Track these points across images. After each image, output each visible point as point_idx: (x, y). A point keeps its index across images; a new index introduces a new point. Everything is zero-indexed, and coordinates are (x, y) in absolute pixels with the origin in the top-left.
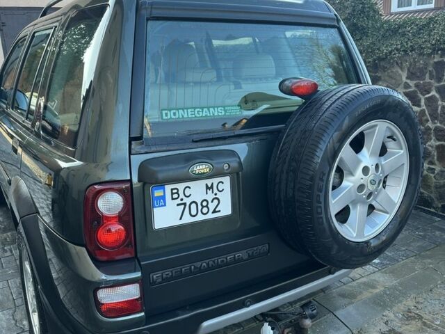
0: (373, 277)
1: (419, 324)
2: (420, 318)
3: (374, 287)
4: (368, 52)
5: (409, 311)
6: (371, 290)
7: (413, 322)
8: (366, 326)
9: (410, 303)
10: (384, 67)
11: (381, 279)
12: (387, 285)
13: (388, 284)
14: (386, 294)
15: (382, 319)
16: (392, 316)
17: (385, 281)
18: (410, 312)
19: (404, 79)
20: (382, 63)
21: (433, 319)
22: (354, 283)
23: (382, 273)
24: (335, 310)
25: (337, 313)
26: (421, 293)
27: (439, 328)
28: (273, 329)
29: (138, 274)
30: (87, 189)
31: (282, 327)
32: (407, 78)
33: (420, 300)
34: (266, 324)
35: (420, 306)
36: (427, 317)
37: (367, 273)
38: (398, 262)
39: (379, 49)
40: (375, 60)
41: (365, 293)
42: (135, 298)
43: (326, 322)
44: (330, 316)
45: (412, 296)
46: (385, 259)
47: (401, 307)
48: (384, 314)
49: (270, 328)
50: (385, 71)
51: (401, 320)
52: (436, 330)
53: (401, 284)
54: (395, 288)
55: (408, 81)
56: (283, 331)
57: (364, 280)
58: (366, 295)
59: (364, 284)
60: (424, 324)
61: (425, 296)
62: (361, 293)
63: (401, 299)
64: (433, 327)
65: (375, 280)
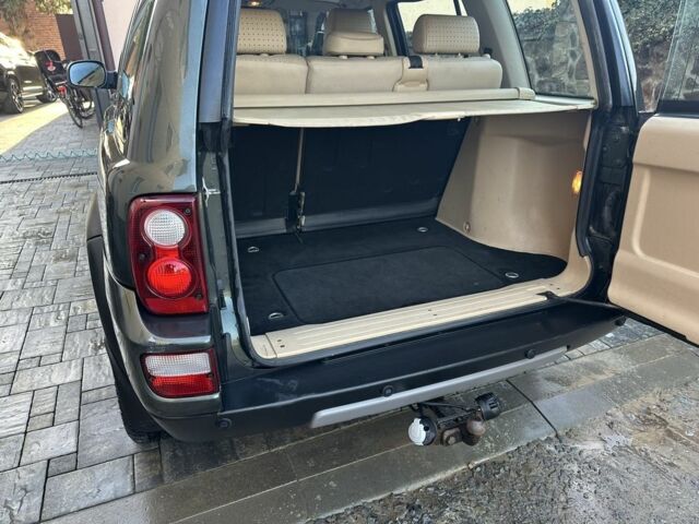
0: (600, 357)
1: (661, 432)
2: (664, 423)
3: (598, 371)
4: (636, 31)
5: (648, 412)
6: (593, 375)
7: (653, 429)
8: (579, 426)
9: (651, 400)
10: (658, 54)
11: (612, 361)
12: (619, 370)
13: (622, 369)
14: (616, 383)
15: (605, 418)
16: (620, 415)
17: (618, 365)
18: (650, 414)
19: (688, 74)
20: (657, 49)
21: (684, 427)
22: (571, 363)
23: (615, 352)
24: (536, 399)
25: (538, 404)
26: (671, 387)
27: (692, 442)
28: (426, 429)
29: (207, 339)
30: (132, 201)
31: (443, 427)
32: (693, 72)
33: (668, 396)
34: (417, 421)
35: (665, 406)
36: (675, 424)
37: (592, 351)
38: (641, 338)
39: (653, 27)
40: (645, 44)
41: (584, 378)
42: (203, 372)
43: (521, 414)
44: (528, 406)
45: (655, 391)
46: (622, 332)
47: (635, 404)
48: (609, 412)
49: (422, 426)
50: (659, 62)
51: (633, 423)
52: (687, 444)
53: (640, 371)
54: (631, 376)
55: (694, 77)
56: (442, 434)
57: (584, 359)
58: (586, 381)
59: (586, 365)
60: (670, 433)
61: (675, 391)
62: (578, 378)
63: (638, 392)
64: (681, 439)
65: (601, 362)
